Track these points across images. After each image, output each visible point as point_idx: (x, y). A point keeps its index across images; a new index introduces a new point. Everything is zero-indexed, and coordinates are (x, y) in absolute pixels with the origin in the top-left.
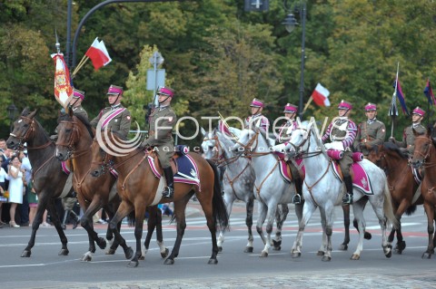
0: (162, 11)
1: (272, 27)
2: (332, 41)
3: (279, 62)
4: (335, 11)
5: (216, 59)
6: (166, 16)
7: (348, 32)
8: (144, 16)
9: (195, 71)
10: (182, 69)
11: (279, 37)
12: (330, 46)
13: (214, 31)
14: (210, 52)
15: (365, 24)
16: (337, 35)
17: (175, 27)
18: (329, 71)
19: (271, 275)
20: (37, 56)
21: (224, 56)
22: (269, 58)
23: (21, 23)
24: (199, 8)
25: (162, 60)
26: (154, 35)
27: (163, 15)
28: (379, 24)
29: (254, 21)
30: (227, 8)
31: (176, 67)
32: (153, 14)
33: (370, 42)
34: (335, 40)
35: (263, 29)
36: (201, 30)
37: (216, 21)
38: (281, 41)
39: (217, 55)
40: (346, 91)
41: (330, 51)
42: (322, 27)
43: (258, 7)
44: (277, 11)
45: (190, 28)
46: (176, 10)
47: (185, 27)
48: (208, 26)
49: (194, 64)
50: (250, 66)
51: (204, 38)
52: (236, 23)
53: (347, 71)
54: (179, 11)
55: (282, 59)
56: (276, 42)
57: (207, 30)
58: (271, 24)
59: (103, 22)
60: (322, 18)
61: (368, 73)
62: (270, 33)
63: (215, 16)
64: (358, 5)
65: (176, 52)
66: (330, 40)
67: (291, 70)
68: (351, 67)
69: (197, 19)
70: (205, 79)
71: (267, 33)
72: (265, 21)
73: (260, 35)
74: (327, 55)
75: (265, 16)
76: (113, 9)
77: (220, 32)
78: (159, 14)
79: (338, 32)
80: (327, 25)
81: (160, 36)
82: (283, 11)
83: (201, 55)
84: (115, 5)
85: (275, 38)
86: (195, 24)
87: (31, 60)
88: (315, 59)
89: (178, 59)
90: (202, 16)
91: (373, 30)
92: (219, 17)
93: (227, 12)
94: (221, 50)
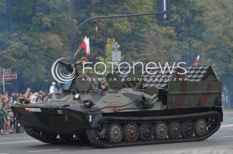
0: (119, 22)
1: (175, 28)
2: (205, 34)
3: (179, 45)
4: (206, 19)
5: (147, 45)
6: (121, 25)
7: (213, 29)
8: (110, 25)
9: (137, 51)
10: (130, 51)
11: (178, 33)
12: (204, 36)
13: (145, 31)
14: (143, 41)
15: (221, 25)
16: (208, 31)
17: (126, 30)
18: (204, 49)
19: (173, 151)
20: (57, 48)
21: (151, 43)
22: (174, 44)
23: (50, 32)
24: (137, 20)
25: (119, 46)
26: (116, 35)
27: (119, 25)
28: (228, 25)
29: (166, 25)
30: (152, 19)
31: (127, 49)
32: (115, 24)
33: (224, 34)
34: (207, 33)
35: (171, 29)
36: (139, 31)
37: (146, 26)
38: (180, 35)
39: (147, 43)
40: (213, 58)
41: (204, 39)
42: (200, 27)
43: (165, 18)
44: (177, 20)
45: (133, 30)
46: (126, 21)
47: (131, 30)
48: (142, 29)
49: (137, 48)
50: (165, 48)
51: (140, 35)
52: (156, 27)
53: (213, 49)
54: (127, 22)
55: (181, 43)
56: (177, 35)
57: (142, 30)
59: (90, 29)
60: (199, 22)
61: (223, 49)
62: (174, 31)
63: (145, 23)
64: (217, 16)
65: (127, 42)
66: (204, 33)
67: (185, 49)
68: (215, 46)
69: (137, 25)
70: (142, 55)
71: (172, 31)
72: (171, 25)
73: (169, 32)
74: (203, 41)
75: (171, 23)
76: (95, 23)
77: (149, 32)
79: (208, 29)
80: (202, 26)
81: (119, 35)
82: (180, 20)
83: (139, 43)
84: (96, 20)
85: (176, 33)
86: (136, 28)
87: (54, 49)
88: (197, 43)
89: (128, 45)
90: (139, 24)
91: (225, 28)
92: (148, 24)
93: (152, 22)
94: (149, 40)
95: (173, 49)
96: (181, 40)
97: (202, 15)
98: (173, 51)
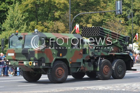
0: (95, 16)
1: (124, 19)
3: (127, 28)
5: (110, 27)
6: (96, 17)
8: (90, 17)
11: (126, 21)
14: (108, 26)
17: (98, 20)
21: (112, 27)
22: (124, 27)
24: (104, 14)
27: (95, 17)
29: (120, 17)
32: (92, 17)
35: (122, 19)
37: (109, 18)
38: (127, 22)
39: (110, 26)
42: (138, 18)
43: (119, 13)
44: (125, 14)
45: (102, 20)
50: (119, 29)
51: (106, 22)
54: (99, 16)
55: (127, 26)
56: (125, 23)
57: (107, 20)
58: (124, 18)
60: (138, 15)
62: (124, 20)
67: (130, 30)
72: (123, 17)
75: (122, 16)
77: (110, 21)
78: (94, 17)
82: (127, 14)
84: (82, 15)
85: (125, 21)
86: (104, 19)
88: (136, 27)
90: (105, 16)
92: (110, 16)
94: (110, 25)
95: (123, 30)
96: (128, 25)
97: (139, 12)
98: (123, 31)
